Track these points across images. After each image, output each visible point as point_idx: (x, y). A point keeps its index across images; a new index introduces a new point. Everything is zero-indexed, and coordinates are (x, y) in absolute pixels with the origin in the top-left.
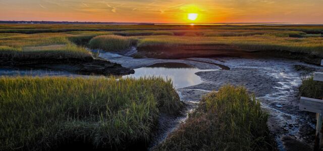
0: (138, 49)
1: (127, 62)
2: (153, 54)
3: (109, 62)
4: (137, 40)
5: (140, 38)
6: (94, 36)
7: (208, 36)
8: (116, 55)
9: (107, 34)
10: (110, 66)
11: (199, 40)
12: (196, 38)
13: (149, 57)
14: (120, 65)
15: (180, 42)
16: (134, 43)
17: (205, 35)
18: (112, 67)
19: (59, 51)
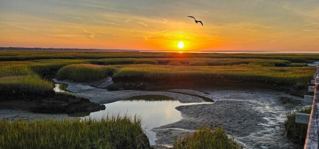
0: (114, 79)
1: (98, 96)
2: (131, 85)
3: (74, 97)
4: (113, 70)
5: (118, 67)
7: (193, 65)
8: (88, 87)
9: (79, 63)
10: (76, 101)
11: (182, 70)
12: (182, 67)
13: (126, 88)
14: (87, 100)
15: (161, 72)
16: (110, 73)
17: (190, 64)
18: (77, 103)
19: (13, 85)
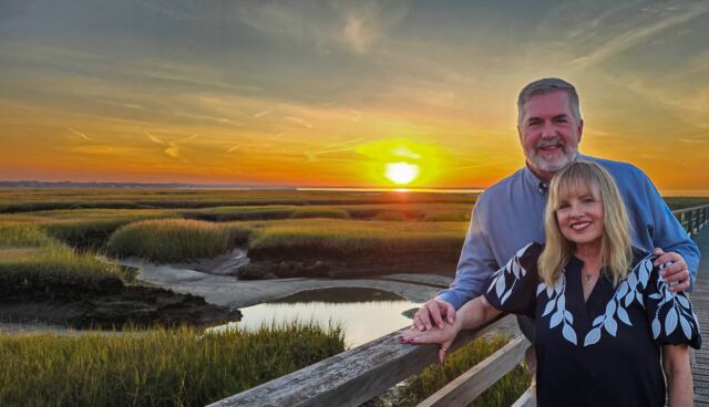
0: (253, 254)
1: (221, 290)
2: (292, 268)
3: (170, 293)
4: (248, 233)
5: (258, 226)
6: (125, 223)
7: (435, 220)
8: (190, 273)
9: (162, 217)
10: (173, 301)
11: (411, 231)
12: (411, 224)
13: (282, 274)
14: (200, 300)
15: (363, 235)
16: (240, 240)
17: (426, 217)
18: (178, 306)
19: (21, 266)
